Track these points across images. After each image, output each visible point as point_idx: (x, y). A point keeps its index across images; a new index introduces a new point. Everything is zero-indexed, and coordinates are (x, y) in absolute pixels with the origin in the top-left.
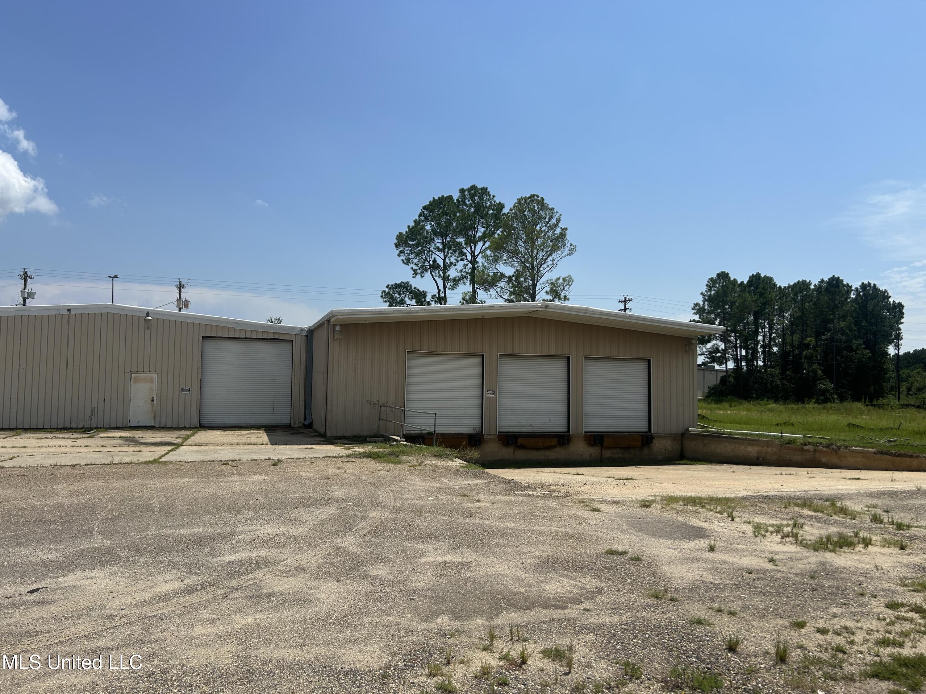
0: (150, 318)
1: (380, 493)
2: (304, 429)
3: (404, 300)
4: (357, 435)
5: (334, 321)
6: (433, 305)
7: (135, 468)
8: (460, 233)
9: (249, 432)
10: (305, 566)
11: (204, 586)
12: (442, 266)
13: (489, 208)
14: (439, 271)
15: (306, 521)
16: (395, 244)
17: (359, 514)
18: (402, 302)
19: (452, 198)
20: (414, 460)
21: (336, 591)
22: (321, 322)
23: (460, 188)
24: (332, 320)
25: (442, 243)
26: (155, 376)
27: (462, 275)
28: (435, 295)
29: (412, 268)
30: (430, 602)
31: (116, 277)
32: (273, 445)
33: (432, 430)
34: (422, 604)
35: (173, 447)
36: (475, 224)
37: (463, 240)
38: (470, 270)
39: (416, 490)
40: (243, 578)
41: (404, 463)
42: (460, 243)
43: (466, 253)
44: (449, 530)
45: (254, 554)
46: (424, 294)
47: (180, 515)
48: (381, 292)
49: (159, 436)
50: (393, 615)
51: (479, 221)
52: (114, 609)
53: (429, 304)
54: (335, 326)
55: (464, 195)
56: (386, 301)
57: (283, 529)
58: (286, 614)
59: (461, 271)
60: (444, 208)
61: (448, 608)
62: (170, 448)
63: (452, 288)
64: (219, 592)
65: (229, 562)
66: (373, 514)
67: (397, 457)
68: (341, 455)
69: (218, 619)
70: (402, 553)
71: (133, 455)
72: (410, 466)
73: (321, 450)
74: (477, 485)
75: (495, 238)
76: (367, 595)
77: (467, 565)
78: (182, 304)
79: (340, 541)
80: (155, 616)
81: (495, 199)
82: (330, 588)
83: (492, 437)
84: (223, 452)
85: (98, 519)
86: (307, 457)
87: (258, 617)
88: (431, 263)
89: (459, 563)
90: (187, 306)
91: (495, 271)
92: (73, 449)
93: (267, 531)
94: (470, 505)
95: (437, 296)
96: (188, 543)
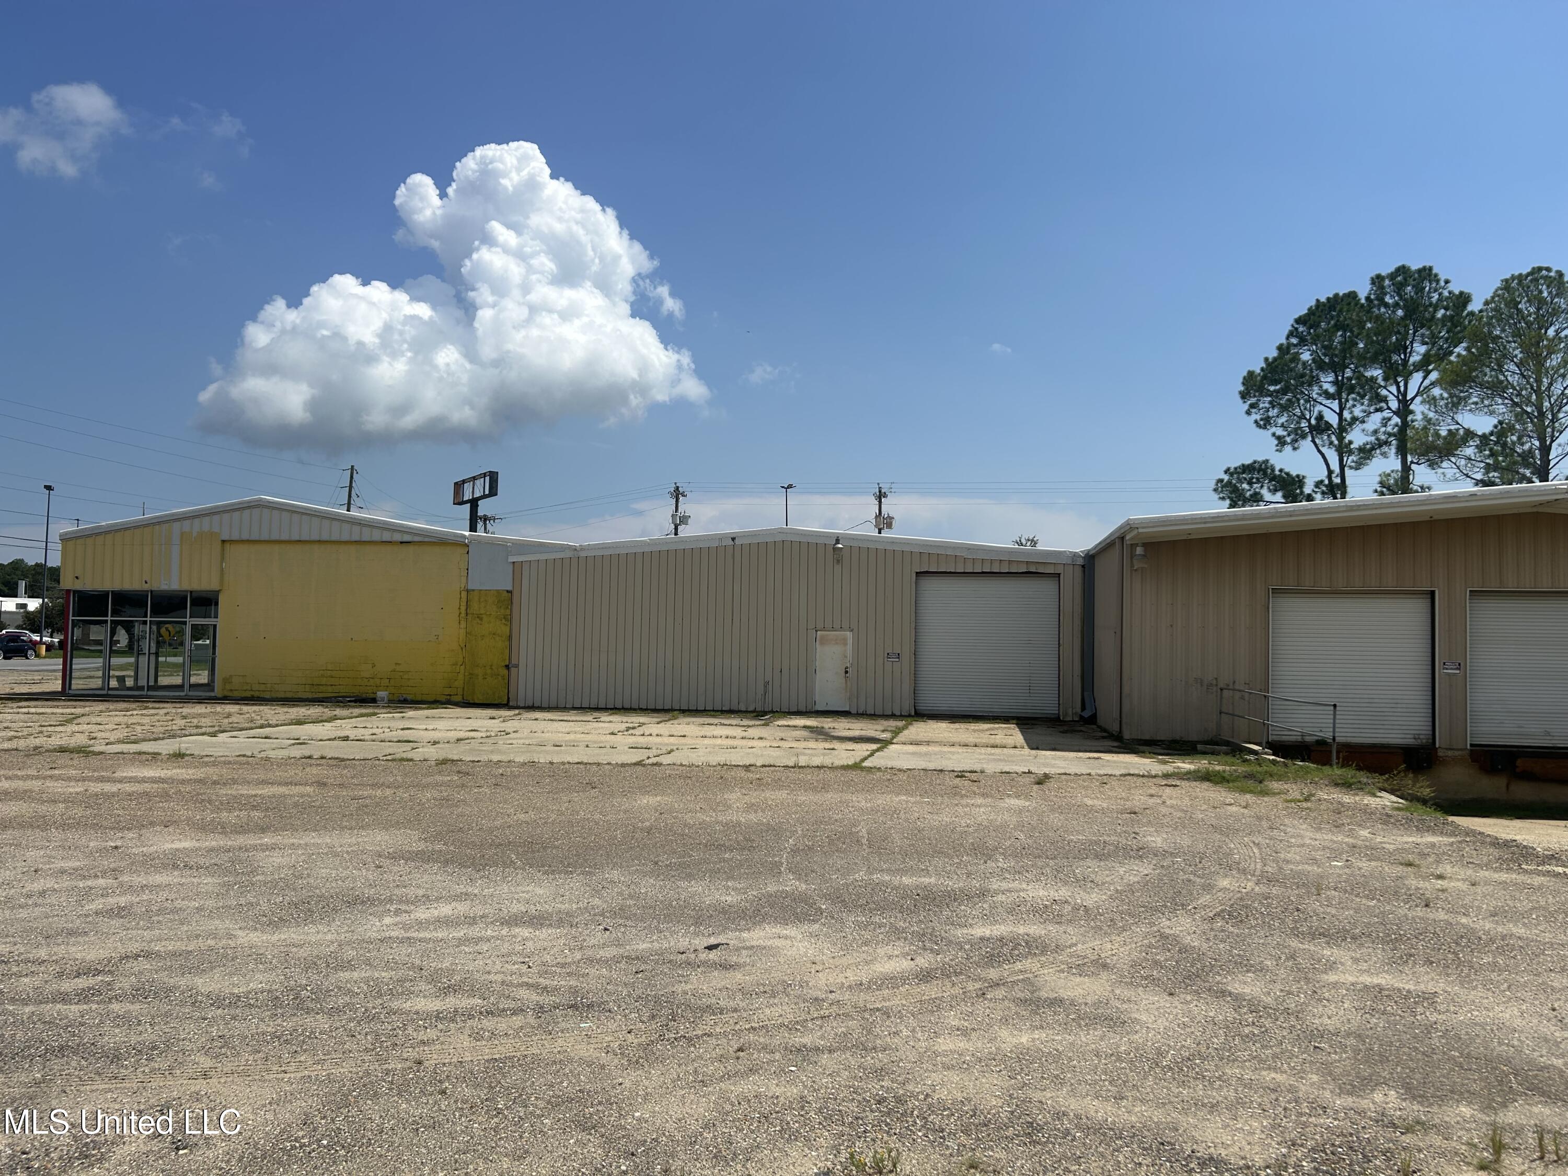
0: (840, 546)
1: (1232, 846)
2: (1081, 725)
3: (1259, 493)
4: (1178, 738)
5: (1132, 539)
6: (1319, 500)
7: (830, 775)
8: (1373, 361)
9: (992, 725)
10: (1108, 961)
11: (947, 973)
12: (1335, 426)
13: (1436, 308)
14: (1329, 436)
15: (1103, 884)
16: (1240, 393)
17: (1198, 880)
18: (1256, 498)
19: (1357, 296)
20: (1294, 790)
21: (1168, 1011)
22: (1108, 541)
23: (1373, 274)
24: (1128, 537)
25: (1335, 383)
26: (849, 634)
27: (1377, 439)
28: (1322, 482)
29: (1274, 435)
30: (1356, 1059)
31: (790, 486)
32: (1032, 749)
33: (1327, 735)
34: (1341, 1061)
35: (879, 745)
36: (1407, 339)
37: (1381, 371)
38: (1396, 429)
39: (1303, 845)
40: (1007, 967)
41: (1274, 794)
42: (1373, 379)
43: (1386, 397)
44: (1381, 928)
45: (1021, 930)
46: (1299, 481)
47: (899, 853)
48: (1214, 482)
49: (858, 728)
50: (1282, 1072)
51: (1414, 333)
52: (820, 990)
53: (1309, 498)
54: (1133, 546)
55: (1382, 288)
56: (1223, 499)
57: (1063, 893)
58: (1084, 1039)
59: (1375, 432)
60: (1338, 316)
61: (1395, 1075)
62: (874, 746)
63: (1358, 466)
64: (972, 986)
65: (982, 939)
66: (1225, 883)
67: (1261, 782)
68: (1153, 773)
69: (974, 1029)
70: (1287, 959)
71: (824, 755)
72: (1287, 801)
73: (1115, 762)
74: (1433, 845)
75: (1451, 362)
76: (1228, 1027)
77: (1429, 999)
78: (883, 522)
79: (1164, 924)
80: (878, 1009)
81: (1451, 287)
82: (1157, 1005)
83: (1457, 753)
84: (954, 757)
85: (785, 848)
86: (1093, 773)
87: (1037, 1037)
88: (1313, 422)
89: (1409, 991)
90: (889, 526)
91: (1453, 427)
92: (744, 742)
93: (1038, 892)
94: (1421, 884)
95: (1327, 482)
96: (915, 900)
